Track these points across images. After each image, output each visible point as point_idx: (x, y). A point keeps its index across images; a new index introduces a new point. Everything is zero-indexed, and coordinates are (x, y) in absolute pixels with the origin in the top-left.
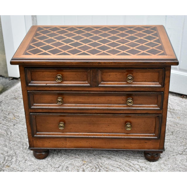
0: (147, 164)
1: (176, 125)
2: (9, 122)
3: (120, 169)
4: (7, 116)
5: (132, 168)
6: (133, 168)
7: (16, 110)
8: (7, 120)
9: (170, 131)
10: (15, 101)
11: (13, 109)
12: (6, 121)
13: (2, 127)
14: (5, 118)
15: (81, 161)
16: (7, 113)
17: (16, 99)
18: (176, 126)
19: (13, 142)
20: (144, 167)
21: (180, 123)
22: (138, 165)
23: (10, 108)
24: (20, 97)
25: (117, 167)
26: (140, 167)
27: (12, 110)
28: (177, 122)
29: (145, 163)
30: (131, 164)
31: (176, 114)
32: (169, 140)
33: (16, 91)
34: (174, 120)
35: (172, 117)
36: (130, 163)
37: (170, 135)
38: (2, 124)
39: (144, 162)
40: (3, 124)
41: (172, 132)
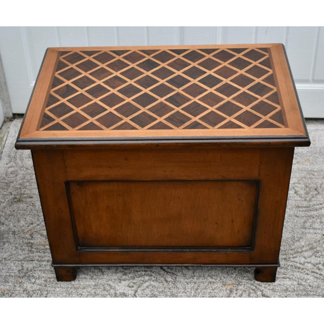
0: (319, 257)
1: (313, 175)
2: (44, 253)
3: (289, 278)
4: (32, 241)
5: (303, 271)
6: (305, 270)
7: (38, 223)
8: (37, 249)
9: (311, 188)
10: (22, 205)
11: (32, 224)
12: (37, 252)
13: (40, 266)
14: (31, 247)
15: (222, 286)
16: (28, 236)
17: (19, 201)
18: (313, 177)
19: (85, 290)
20: (320, 264)
21: (315, 170)
22: (308, 263)
23: (22, 223)
24: (25, 196)
25: (283, 278)
26: (314, 266)
27: (31, 226)
28: (310, 169)
29: (316, 256)
30: (298, 265)
31: (300, 155)
32: (321, 204)
33: (6, 183)
34: (304, 166)
35: (298, 162)
36: (295, 263)
37: (316, 195)
38: (36, 261)
39: (312, 255)
40: (38, 260)
41: (316, 189)
